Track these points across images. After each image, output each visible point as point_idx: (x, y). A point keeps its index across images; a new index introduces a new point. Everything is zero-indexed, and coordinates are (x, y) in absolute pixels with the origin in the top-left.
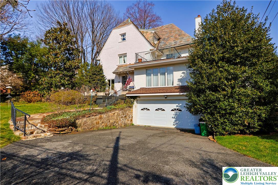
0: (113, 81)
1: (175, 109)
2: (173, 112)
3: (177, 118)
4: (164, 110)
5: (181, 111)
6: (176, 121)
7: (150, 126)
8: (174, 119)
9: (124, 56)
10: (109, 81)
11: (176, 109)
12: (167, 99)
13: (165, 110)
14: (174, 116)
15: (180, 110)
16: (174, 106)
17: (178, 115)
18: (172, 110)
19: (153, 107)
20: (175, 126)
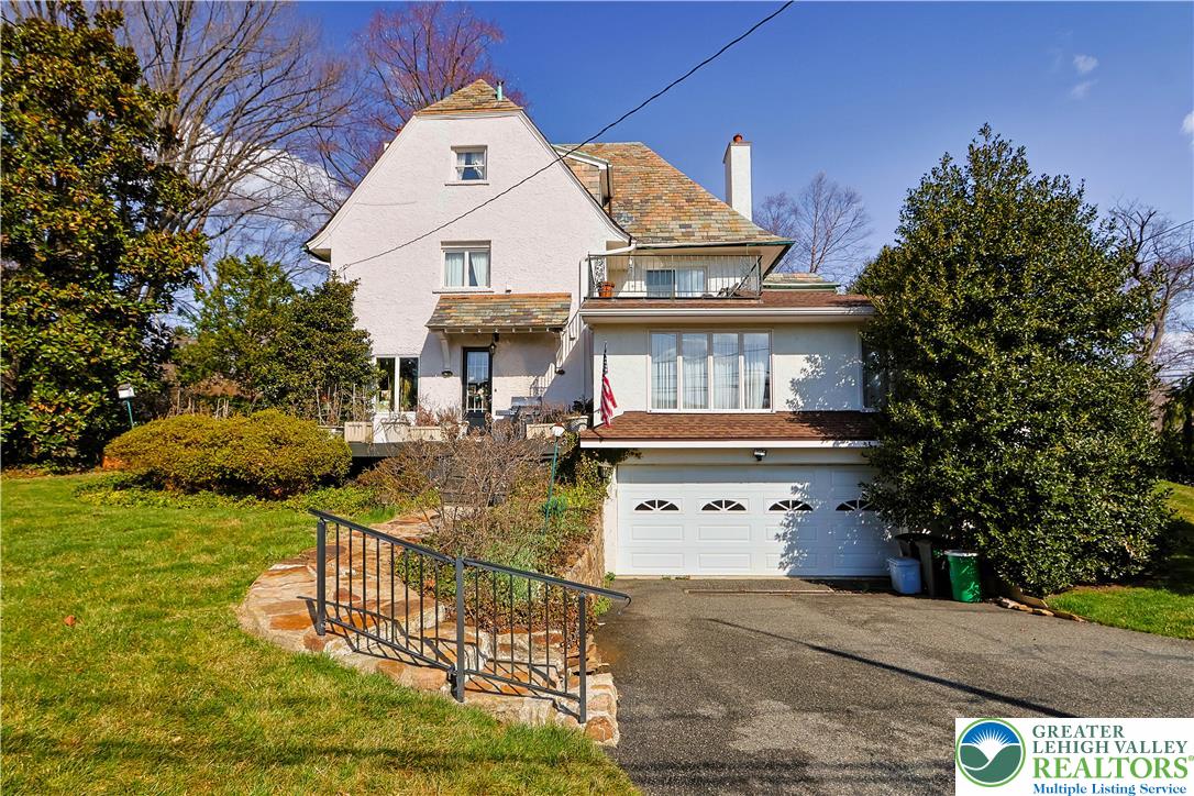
0: (410, 369)
1: (786, 503)
2: (780, 516)
3: (795, 540)
4: (739, 507)
5: (811, 509)
6: (789, 549)
7: (686, 578)
8: (784, 544)
9: (470, 254)
10: (386, 364)
11: (788, 502)
12: (763, 461)
13: (744, 509)
14: (783, 532)
15: (806, 507)
16: (784, 491)
17: (799, 525)
18: (775, 507)
19: (691, 495)
20: (788, 570)
